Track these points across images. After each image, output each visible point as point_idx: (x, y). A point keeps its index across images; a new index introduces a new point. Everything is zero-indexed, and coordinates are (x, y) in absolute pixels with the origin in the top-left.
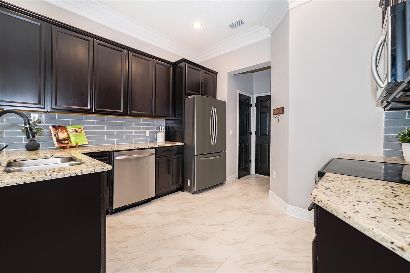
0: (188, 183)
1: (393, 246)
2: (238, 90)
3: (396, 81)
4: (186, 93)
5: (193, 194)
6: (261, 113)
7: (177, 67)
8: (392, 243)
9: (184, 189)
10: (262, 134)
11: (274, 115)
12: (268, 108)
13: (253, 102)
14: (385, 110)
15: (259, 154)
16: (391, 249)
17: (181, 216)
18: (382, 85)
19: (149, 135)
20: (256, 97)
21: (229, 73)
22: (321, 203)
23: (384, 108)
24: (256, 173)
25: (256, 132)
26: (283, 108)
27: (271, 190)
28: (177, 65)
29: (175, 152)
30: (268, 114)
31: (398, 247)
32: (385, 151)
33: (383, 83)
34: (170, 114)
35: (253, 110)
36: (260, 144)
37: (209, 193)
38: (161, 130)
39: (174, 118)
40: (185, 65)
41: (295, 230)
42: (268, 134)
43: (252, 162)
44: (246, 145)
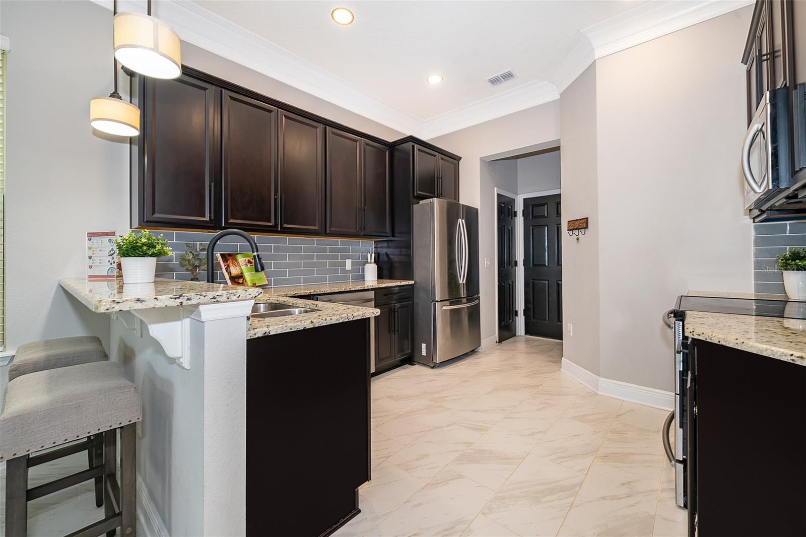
0: (423, 350)
1: (793, 358)
2: (496, 188)
3: (778, 187)
4: (415, 194)
5: (433, 368)
6: (534, 227)
7: (398, 150)
8: (792, 355)
9: (414, 361)
10: (535, 263)
11: (568, 230)
12: (546, 217)
13: (519, 207)
14: (756, 221)
15: (531, 301)
16: (791, 362)
17: (429, 400)
18: (758, 190)
19: (350, 269)
20: (524, 199)
21: (482, 159)
22: (703, 335)
23: (754, 218)
24: (526, 333)
25: (524, 260)
26: (587, 218)
27: (566, 358)
28: (397, 147)
29: (395, 297)
30: (546, 228)
31: (798, 357)
32: (756, 285)
33: (760, 187)
34: (387, 231)
35: (519, 223)
36: (533, 283)
37: (458, 366)
38: (371, 259)
39: (392, 239)
40: (413, 147)
41: (618, 414)
42: (547, 264)
43: (519, 313)
44: (509, 284)
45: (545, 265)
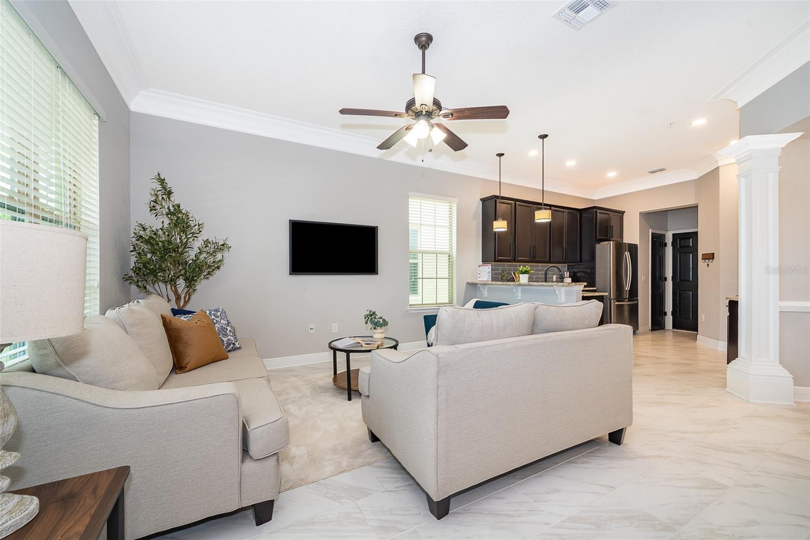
2: (650, 230)
4: (597, 239)
6: (681, 254)
10: (681, 279)
11: (702, 258)
12: (691, 247)
13: (669, 240)
15: (678, 305)
20: (673, 234)
21: (640, 213)
24: (674, 327)
25: (672, 277)
26: (714, 254)
27: (699, 336)
28: (585, 211)
30: (691, 255)
34: (578, 259)
35: (669, 252)
36: (680, 293)
39: (581, 263)
40: (596, 211)
42: (691, 280)
43: (668, 314)
44: (660, 293)
45: (690, 280)
